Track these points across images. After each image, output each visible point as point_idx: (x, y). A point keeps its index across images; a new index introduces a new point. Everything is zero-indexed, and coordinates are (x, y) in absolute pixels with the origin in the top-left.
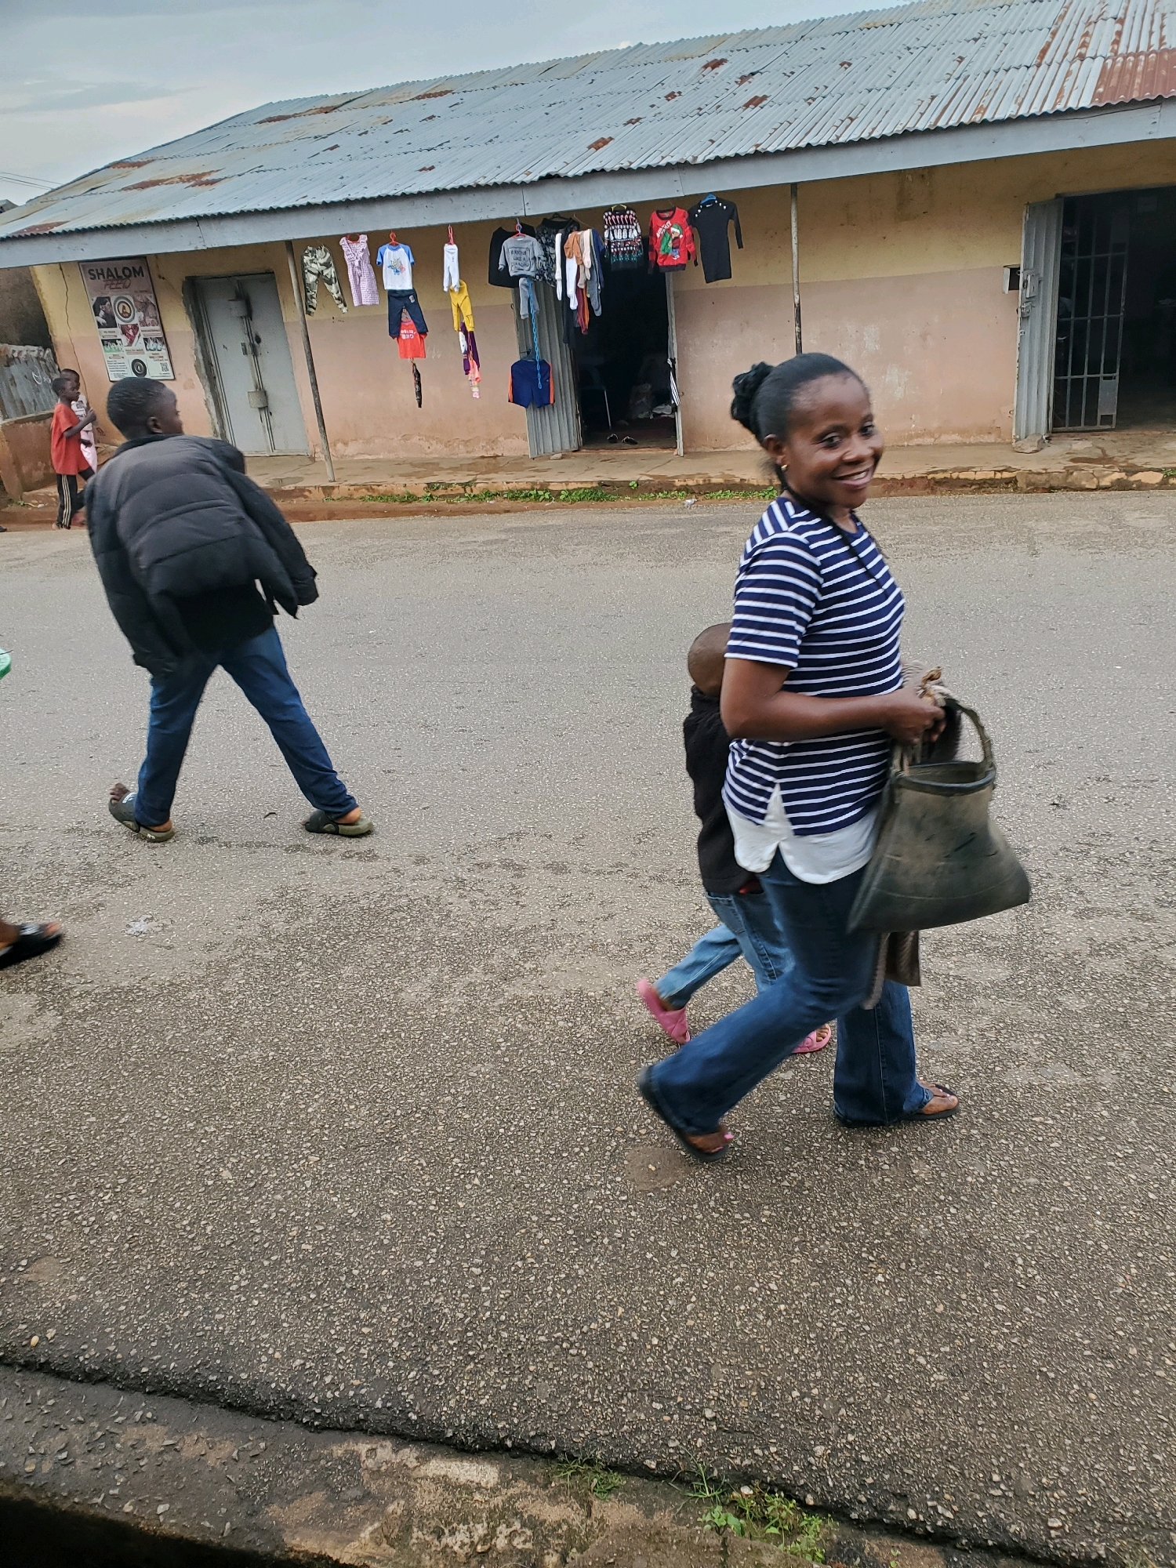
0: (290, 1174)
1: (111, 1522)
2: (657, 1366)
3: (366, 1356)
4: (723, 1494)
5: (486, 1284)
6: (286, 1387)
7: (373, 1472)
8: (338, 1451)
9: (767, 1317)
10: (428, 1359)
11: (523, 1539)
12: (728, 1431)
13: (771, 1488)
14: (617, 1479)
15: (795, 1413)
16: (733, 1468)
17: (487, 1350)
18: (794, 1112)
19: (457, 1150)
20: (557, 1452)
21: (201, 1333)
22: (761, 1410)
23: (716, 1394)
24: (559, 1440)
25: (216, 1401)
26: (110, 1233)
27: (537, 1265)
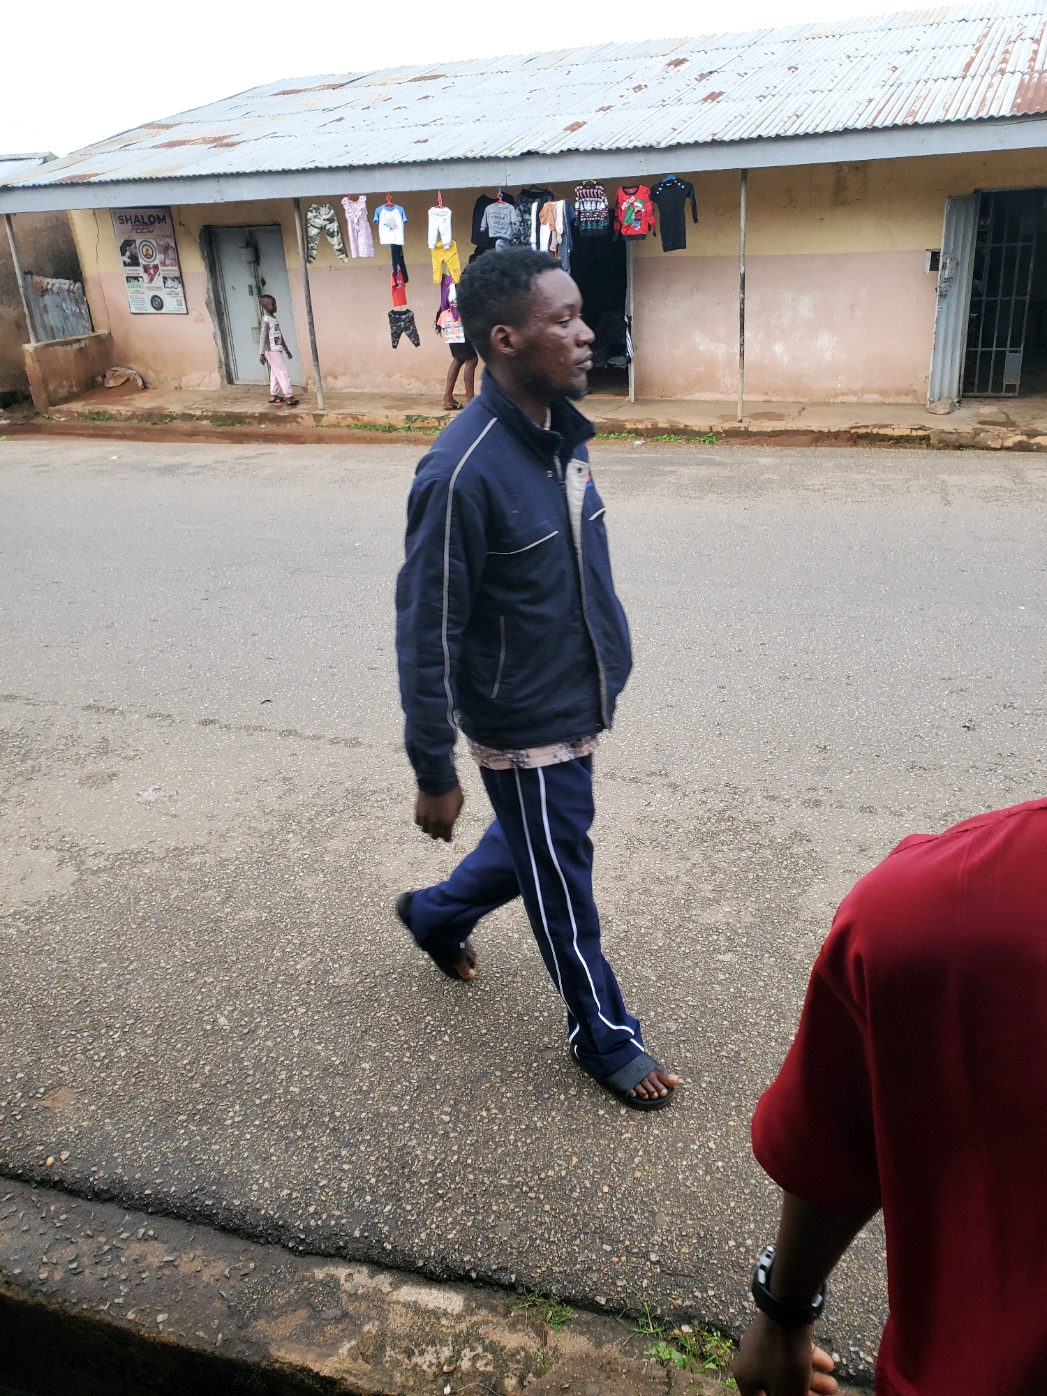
0: (280, 1023)
1: (116, 1328)
2: (607, 1212)
3: (346, 1190)
4: (665, 1330)
5: (454, 1130)
6: (275, 1214)
7: (351, 1295)
8: (320, 1274)
9: (706, 1173)
10: (402, 1195)
11: (484, 1362)
12: (671, 1274)
13: (710, 1327)
14: (569, 1312)
15: (731, 1261)
16: (675, 1307)
17: (455, 1189)
18: (732, 990)
19: (429, 1009)
20: (516, 1285)
21: (199, 1162)
22: (701, 1256)
23: (660, 1240)
24: (519, 1274)
25: (211, 1224)
26: (118, 1068)
27: (500, 1116)
